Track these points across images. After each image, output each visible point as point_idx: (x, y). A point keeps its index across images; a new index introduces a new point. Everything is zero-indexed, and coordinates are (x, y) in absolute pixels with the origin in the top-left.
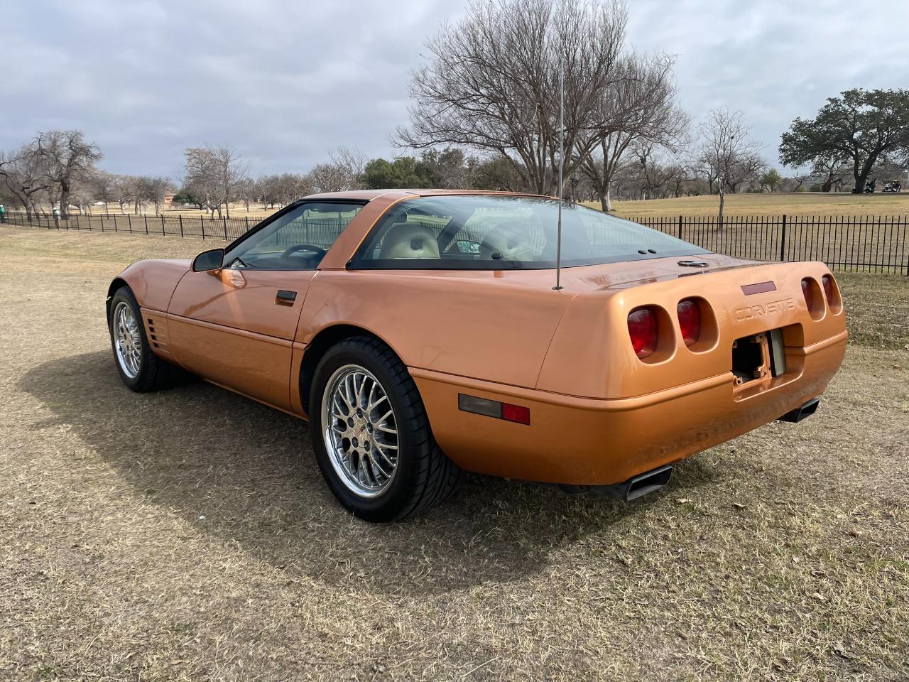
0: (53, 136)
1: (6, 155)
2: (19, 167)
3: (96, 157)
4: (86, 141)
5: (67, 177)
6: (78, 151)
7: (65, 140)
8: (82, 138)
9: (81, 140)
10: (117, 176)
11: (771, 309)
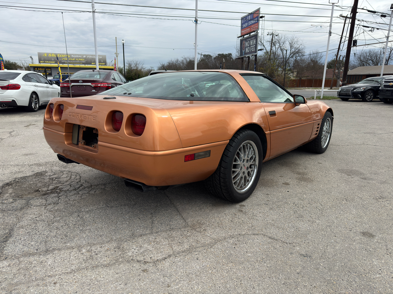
11: (84, 117)
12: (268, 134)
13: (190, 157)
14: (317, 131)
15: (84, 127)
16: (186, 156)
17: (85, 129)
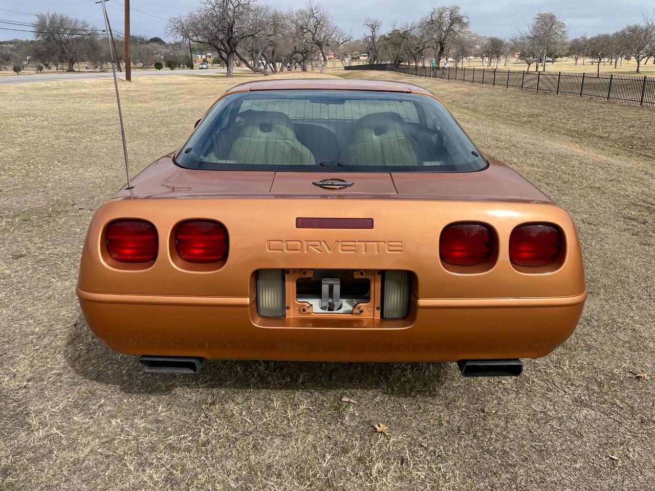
0: (441, 10)
1: (409, 25)
2: (417, 33)
3: (465, 24)
4: (461, 13)
5: (444, 40)
6: (456, 20)
7: (448, 13)
8: (459, 11)
9: (458, 12)
10: (484, 37)
11: (346, 248)
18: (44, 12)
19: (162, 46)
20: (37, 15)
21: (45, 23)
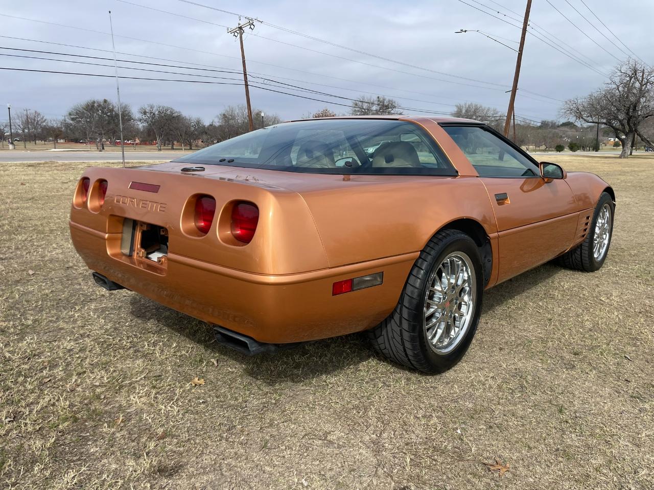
11: (144, 205)
12: (495, 238)
13: (343, 286)
14: (585, 230)
15: (144, 223)
16: (335, 285)
17: (145, 228)
18: (462, 103)
19: (573, 130)
20: (456, 106)
21: (462, 112)
